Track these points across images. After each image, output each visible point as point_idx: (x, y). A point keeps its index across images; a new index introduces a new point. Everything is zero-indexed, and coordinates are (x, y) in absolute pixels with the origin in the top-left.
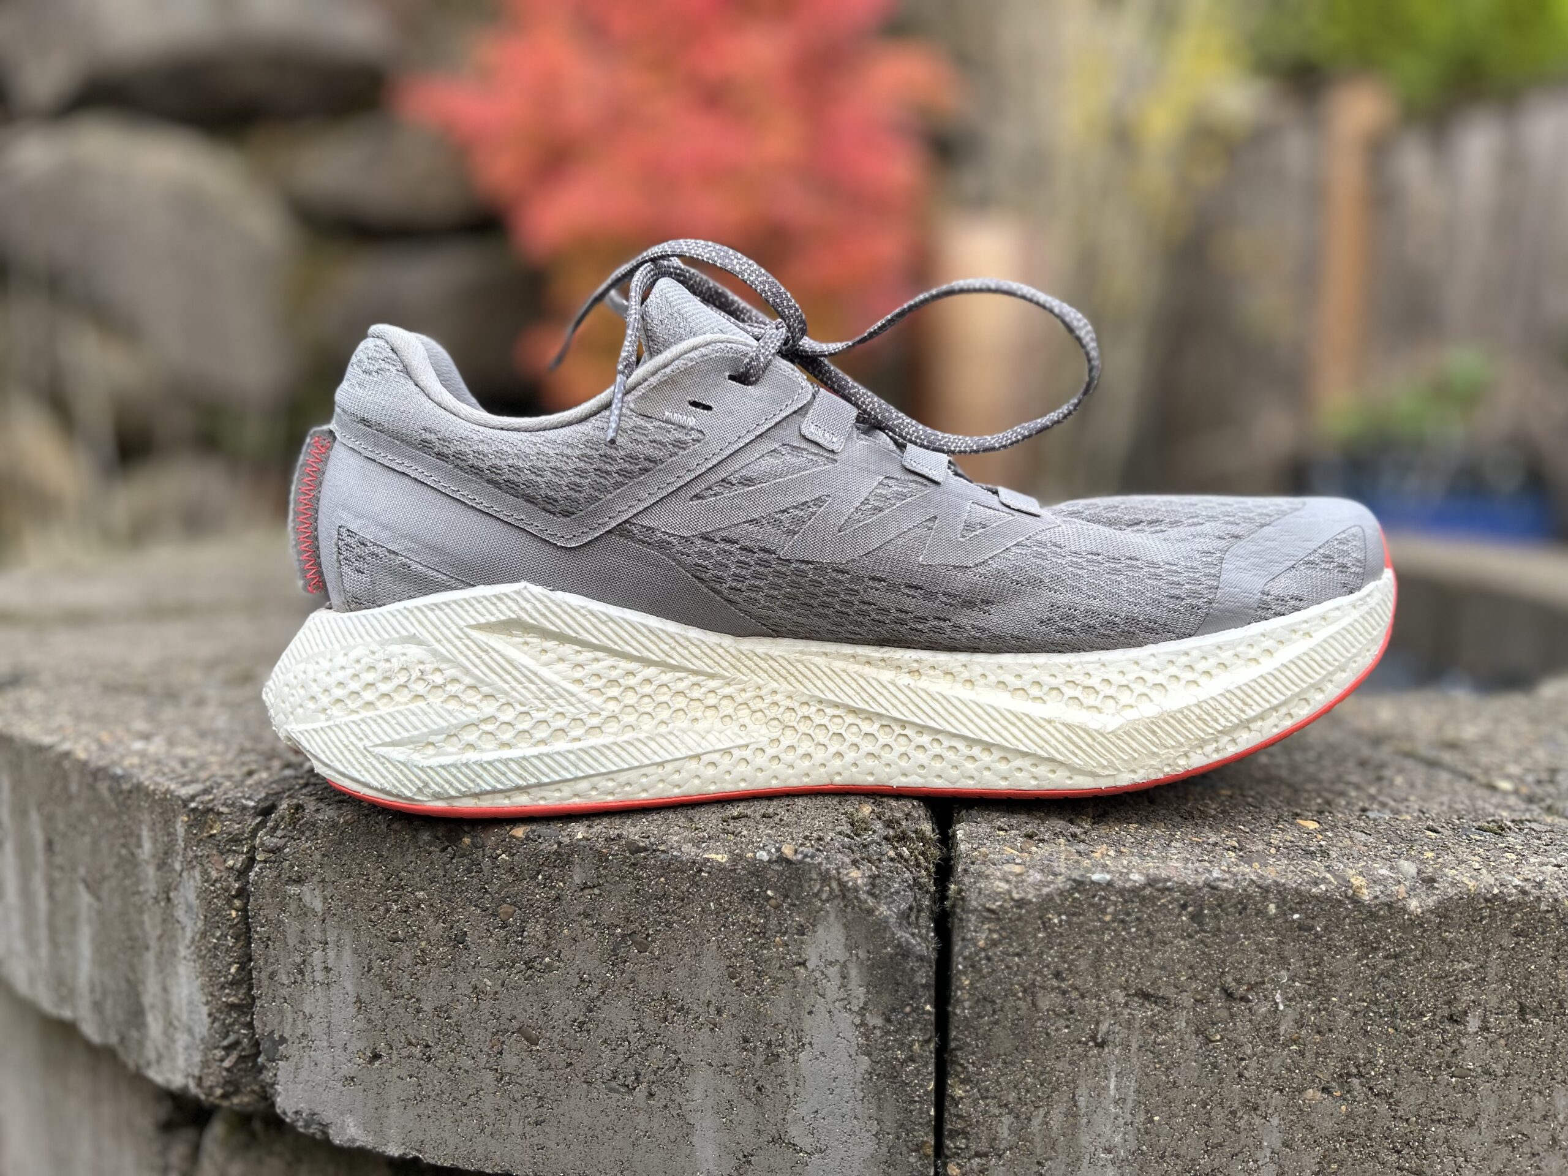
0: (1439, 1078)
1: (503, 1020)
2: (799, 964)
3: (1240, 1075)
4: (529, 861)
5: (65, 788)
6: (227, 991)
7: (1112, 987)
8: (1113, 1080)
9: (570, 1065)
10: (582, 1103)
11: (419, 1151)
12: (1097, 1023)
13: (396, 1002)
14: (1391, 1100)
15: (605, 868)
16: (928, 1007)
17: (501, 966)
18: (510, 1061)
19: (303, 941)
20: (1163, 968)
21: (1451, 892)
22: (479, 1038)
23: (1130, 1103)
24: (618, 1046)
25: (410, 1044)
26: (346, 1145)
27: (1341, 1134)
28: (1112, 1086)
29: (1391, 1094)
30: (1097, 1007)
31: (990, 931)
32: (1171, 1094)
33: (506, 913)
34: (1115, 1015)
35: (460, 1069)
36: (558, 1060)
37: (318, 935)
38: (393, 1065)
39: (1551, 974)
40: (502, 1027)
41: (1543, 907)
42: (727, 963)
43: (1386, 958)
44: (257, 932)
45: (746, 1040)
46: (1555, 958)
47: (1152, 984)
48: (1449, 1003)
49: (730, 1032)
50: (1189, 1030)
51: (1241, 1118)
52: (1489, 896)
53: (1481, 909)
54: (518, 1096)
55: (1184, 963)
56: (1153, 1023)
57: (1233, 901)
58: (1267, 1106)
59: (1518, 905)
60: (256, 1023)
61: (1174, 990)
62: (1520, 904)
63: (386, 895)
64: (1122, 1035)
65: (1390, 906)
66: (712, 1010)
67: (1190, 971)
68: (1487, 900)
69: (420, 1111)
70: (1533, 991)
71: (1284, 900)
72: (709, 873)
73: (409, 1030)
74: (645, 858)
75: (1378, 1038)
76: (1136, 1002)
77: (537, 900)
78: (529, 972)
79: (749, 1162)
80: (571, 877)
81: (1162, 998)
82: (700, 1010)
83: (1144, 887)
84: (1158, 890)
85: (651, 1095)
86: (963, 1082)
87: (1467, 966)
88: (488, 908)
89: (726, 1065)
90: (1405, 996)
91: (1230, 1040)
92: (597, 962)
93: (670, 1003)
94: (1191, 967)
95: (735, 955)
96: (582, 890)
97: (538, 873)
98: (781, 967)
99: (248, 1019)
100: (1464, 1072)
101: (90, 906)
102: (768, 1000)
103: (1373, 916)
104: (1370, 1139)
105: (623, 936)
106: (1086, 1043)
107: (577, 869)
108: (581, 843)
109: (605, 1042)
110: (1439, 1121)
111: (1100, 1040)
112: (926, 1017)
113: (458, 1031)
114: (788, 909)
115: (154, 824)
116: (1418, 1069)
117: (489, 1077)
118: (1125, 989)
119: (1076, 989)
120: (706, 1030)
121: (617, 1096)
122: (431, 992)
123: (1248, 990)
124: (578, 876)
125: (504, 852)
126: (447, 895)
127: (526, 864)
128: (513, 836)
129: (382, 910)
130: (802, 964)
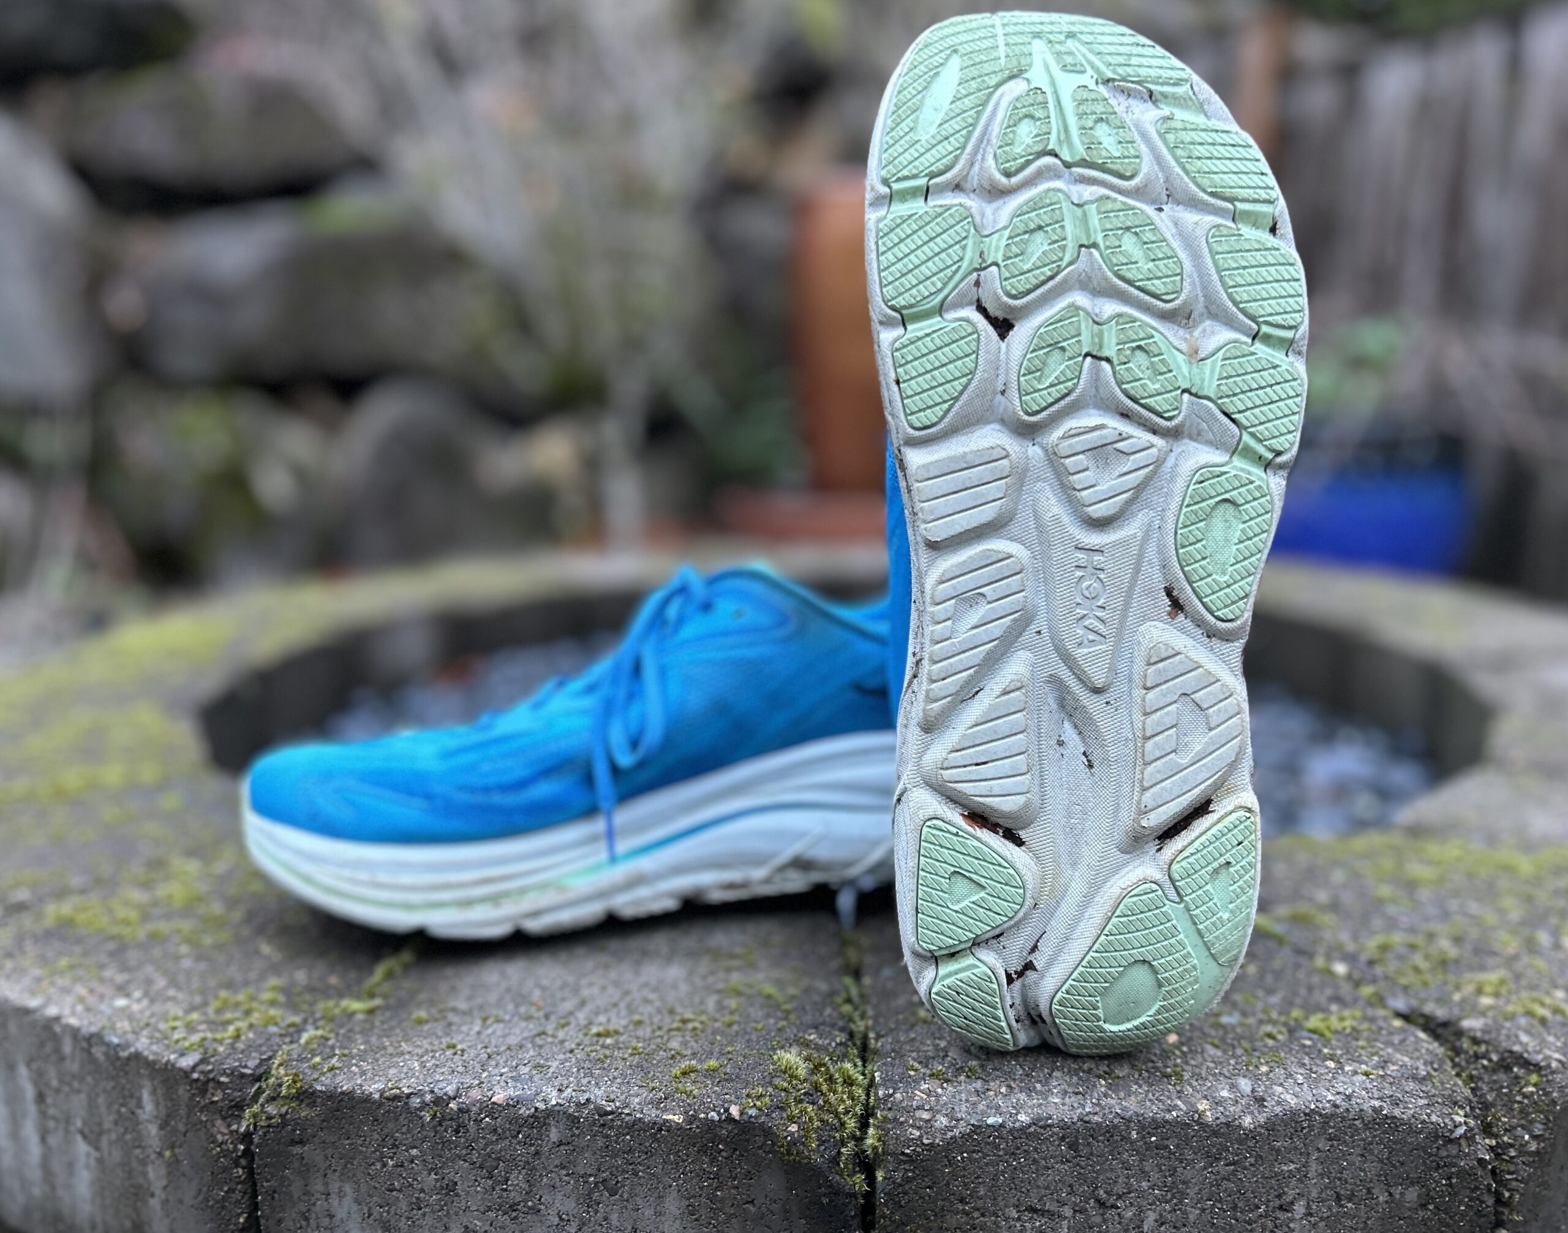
2: (748, 1202)
4: (510, 1123)
5: (57, 1050)
7: (1006, 1206)
15: (578, 1128)
17: (489, 1209)
19: (307, 1193)
20: (1047, 1188)
21: (1278, 1109)
30: (995, 1223)
31: (906, 1170)
33: (491, 1166)
39: (1360, 1168)
41: (1351, 1117)
42: (687, 1203)
43: (1227, 1165)
44: (262, 1186)
46: (1362, 1155)
47: (1039, 1201)
48: (1279, 1196)
52: (1307, 1111)
53: (1302, 1121)
55: (1064, 1183)
57: (1102, 1131)
59: (1333, 1116)
61: (1056, 1204)
62: (1332, 1115)
63: (382, 1153)
65: (1228, 1124)
67: (1069, 1188)
68: (1306, 1114)
70: (1346, 1182)
71: (1143, 1128)
72: (668, 1131)
74: (612, 1120)
76: (1027, 1216)
77: (519, 1155)
80: (548, 1136)
81: (1048, 1211)
83: (1030, 1126)
84: (1041, 1127)
87: (1292, 1167)
88: (475, 1162)
90: (1244, 1194)
92: (574, 1205)
94: (1071, 1186)
95: (694, 1197)
96: (558, 1146)
97: (519, 1133)
98: (733, 1205)
101: (88, 1155)
103: (1215, 1133)
105: (596, 1183)
107: (553, 1130)
108: (556, 1107)
114: (737, 1159)
115: (155, 1090)
118: (1017, 1206)
119: (978, 1210)
123: (1117, 1199)
124: (554, 1135)
125: (486, 1116)
126: (437, 1152)
127: (507, 1126)
128: (494, 1103)
129: (378, 1166)
130: (752, 1202)
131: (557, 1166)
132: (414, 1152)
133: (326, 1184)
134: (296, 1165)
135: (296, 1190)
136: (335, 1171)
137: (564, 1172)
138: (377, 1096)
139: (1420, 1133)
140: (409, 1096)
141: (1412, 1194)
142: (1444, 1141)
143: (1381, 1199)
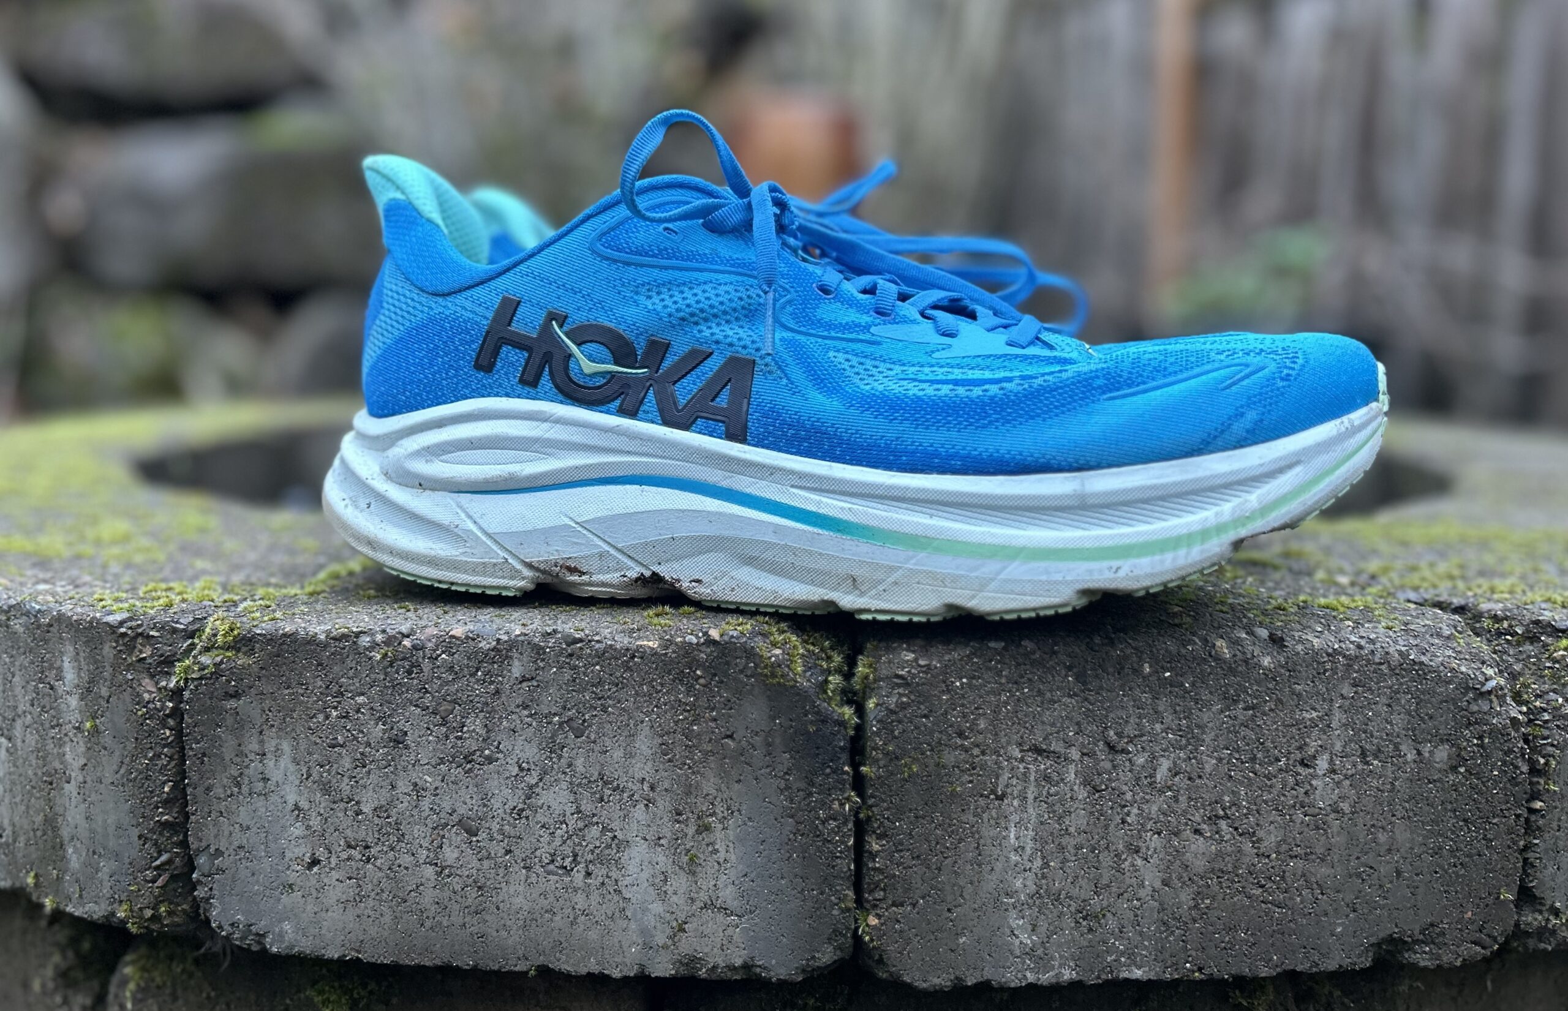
0: (1294, 817)
1: (442, 815)
2: (728, 737)
3: (1124, 822)
4: (469, 658)
6: (160, 810)
7: (1009, 743)
8: (1013, 829)
9: (509, 852)
10: (521, 888)
11: (359, 952)
12: (997, 778)
13: (335, 806)
14: (1254, 839)
15: (543, 660)
16: (846, 768)
17: (442, 761)
18: (450, 855)
19: (241, 754)
20: (1053, 725)
21: (1299, 648)
22: (419, 833)
23: (1028, 851)
24: (556, 829)
25: (349, 846)
26: (283, 953)
27: (1213, 871)
28: (1012, 836)
29: (1254, 833)
30: (996, 763)
31: (900, 694)
32: (1065, 841)
33: (446, 710)
34: (1012, 769)
35: (399, 866)
36: (497, 849)
37: (255, 746)
38: (331, 869)
39: (1387, 720)
40: (443, 821)
41: (1376, 660)
42: (660, 741)
43: (1245, 709)
44: (191, 749)
45: (679, 814)
46: (1389, 705)
47: (1044, 739)
48: (1300, 748)
49: (664, 804)
50: (1078, 782)
51: (1126, 860)
52: (1330, 651)
53: (1324, 662)
54: (458, 888)
55: (1071, 720)
56: (1046, 776)
57: (1113, 661)
58: (1148, 849)
60: (191, 839)
61: (1063, 744)
62: (1357, 657)
63: (325, 702)
64: (1019, 788)
65: (1246, 662)
66: (646, 787)
67: (1076, 727)
68: (1329, 655)
69: (359, 912)
70: (1372, 736)
71: (1156, 660)
72: (642, 658)
73: (349, 832)
74: (581, 648)
75: (1241, 783)
76: (1031, 756)
77: (477, 695)
78: (469, 766)
79: (684, 931)
80: (510, 671)
81: (1054, 752)
82: (635, 788)
83: (1034, 652)
85: (588, 874)
86: (880, 837)
87: (1314, 714)
88: (428, 707)
89: (659, 838)
90: (1262, 744)
91: (1113, 789)
92: (536, 751)
93: (606, 783)
94: (1078, 724)
95: (668, 733)
96: (521, 682)
97: (477, 671)
98: (710, 740)
99: (181, 837)
100: (1317, 811)
102: (698, 772)
103: (1233, 671)
104: (1237, 875)
105: (561, 724)
106: (988, 797)
107: (516, 663)
108: (520, 638)
109: (543, 826)
110: (1296, 857)
111: (1000, 793)
112: (845, 777)
113: (398, 830)
114: (715, 686)
115: (78, 654)
116: (1277, 809)
117: (429, 871)
118: (1020, 744)
119: (978, 746)
120: (641, 806)
121: (556, 878)
122: (370, 793)
123: (1127, 743)
124: (517, 669)
125: (443, 652)
126: (387, 698)
127: (465, 662)
128: (453, 637)
129: (321, 717)
130: (730, 737)
131: (518, 706)
132: (361, 699)
133: (262, 742)
134: (230, 721)
135: (228, 753)
136: (273, 726)
137: (526, 712)
138: (323, 637)
139: (1449, 683)
140: (358, 635)
141: (1443, 753)
142: (1475, 694)
143: (1409, 755)
